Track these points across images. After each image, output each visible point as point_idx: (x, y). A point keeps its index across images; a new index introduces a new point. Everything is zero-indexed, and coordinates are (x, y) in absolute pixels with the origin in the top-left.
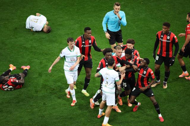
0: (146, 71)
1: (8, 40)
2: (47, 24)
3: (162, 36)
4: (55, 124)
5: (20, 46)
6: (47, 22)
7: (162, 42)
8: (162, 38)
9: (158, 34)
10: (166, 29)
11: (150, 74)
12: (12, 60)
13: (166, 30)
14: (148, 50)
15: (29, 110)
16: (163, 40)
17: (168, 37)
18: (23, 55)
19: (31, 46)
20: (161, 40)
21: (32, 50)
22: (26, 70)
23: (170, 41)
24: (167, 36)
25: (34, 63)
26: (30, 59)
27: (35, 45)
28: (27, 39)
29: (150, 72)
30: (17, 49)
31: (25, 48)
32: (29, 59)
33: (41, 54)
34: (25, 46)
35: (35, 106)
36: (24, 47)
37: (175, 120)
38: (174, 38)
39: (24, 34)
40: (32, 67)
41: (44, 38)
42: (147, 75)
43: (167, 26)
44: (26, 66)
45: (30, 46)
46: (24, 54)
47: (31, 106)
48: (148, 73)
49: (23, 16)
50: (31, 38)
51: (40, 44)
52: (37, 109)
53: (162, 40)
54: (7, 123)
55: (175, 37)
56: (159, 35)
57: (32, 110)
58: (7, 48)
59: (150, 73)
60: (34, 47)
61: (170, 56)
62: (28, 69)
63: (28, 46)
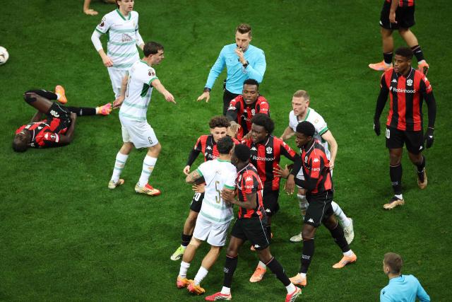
1: (30, 27)
3: (394, 81)
4: (135, 219)
5: (57, 40)
7: (395, 94)
8: (395, 85)
9: (384, 76)
10: (402, 62)
12: (40, 72)
13: (403, 64)
14: (348, 53)
15: (77, 188)
16: (399, 90)
17: (410, 82)
18: (65, 61)
19: (83, 42)
20: (392, 89)
23: (414, 91)
24: (407, 80)
25: (88, 80)
26: (80, 70)
28: (73, 25)
30: (49, 48)
31: (69, 46)
32: (78, 70)
34: (68, 40)
35: (89, 177)
36: (66, 43)
37: (408, 212)
38: (422, 82)
39: (67, 13)
43: (403, 56)
45: (81, 40)
46: (67, 60)
47: (82, 178)
52: (95, 184)
53: (395, 89)
54: (26, 216)
55: (426, 79)
56: (388, 78)
57: (83, 188)
58: (27, 45)
61: (417, 128)
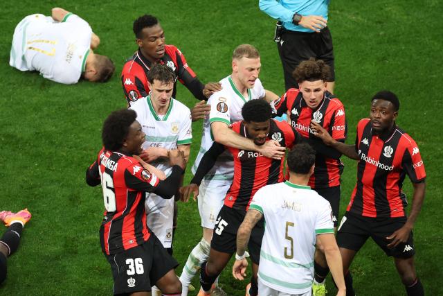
0: (394, 147)
2: (95, 45)
6: (97, 38)
11: (408, 159)
21: (40, 149)
22: (18, 226)
27: (50, 128)
28: (18, 104)
29: (407, 149)
32: (27, 182)
33: (74, 165)
36: (8, 136)
39: (10, 84)
40: (39, 216)
41: (86, 102)
42: (398, 160)
44: (15, 212)
45: (33, 131)
46: (8, 166)
48: (400, 153)
49: (6, 11)
50: (35, 100)
51: (70, 126)
59: (407, 153)
60: (48, 137)
62: (23, 222)
63: (23, 130)
